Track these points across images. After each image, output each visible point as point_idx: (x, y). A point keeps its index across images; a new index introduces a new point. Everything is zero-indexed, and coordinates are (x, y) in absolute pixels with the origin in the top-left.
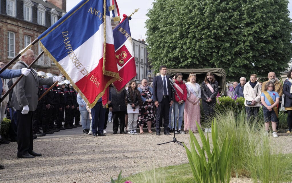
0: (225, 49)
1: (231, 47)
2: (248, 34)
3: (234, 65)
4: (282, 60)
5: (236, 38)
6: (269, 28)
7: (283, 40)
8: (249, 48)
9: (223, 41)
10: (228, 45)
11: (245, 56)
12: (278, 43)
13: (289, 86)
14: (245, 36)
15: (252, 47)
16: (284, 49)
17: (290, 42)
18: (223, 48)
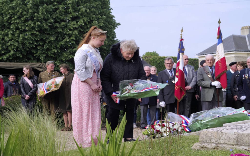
0: (50, 42)
1: (57, 40)
2: (73, 28)
3: (60, 59)
5: (62, 31)
6: (94, 23)
8: (74, 43)
9: (49, 34)
10: (52, 39)
11: (71, 51)
14: (70, 30)
16: (108, 45)
17: (114, 39)
18: (49, 42)
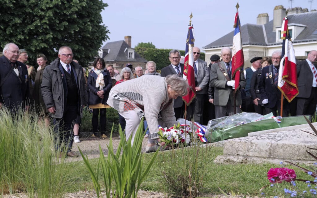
0: (15, 25)
1: (24, 23)
2: (46, 7)
3: (28, 48)
4: (91, 46)
5: (31, 11)
6: (74, 2)
7: (91, 21)
8: (48, 27)
9: (13, 15)
10: (18, 21)
11: (43, 38)
12: (85, 23)
13: (95, 78)
14: (42, 10)
15: (52, 26)
16: (92, 32)
17: (100, 24)
18: (13, 25)
